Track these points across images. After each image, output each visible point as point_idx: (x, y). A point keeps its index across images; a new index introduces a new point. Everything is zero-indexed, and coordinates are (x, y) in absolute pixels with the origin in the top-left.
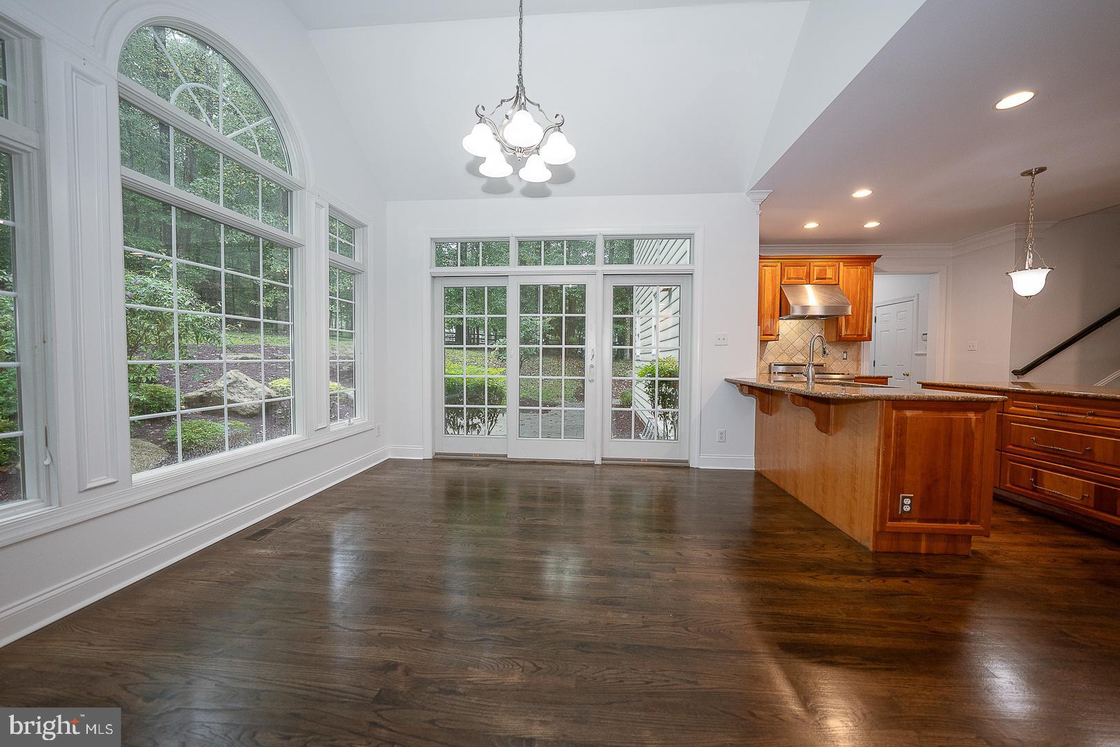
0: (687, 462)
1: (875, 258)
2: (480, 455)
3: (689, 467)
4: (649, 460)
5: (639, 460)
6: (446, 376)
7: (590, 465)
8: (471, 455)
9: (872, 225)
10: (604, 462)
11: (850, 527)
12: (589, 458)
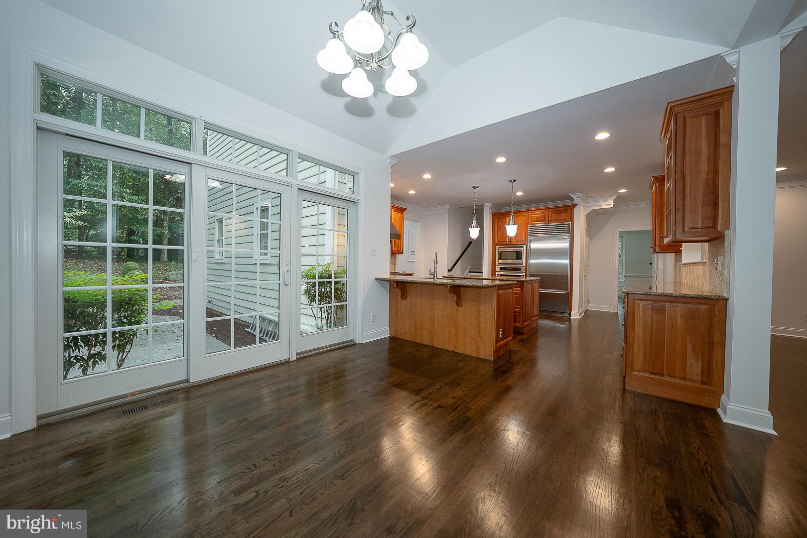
0: (352, 340)
1: (404, 210)
2: (141, 392)
3: (355, 344)
4: (330, 346)
5: (322, 348)
6: (66, 289)
7: (287, 362)
8: (125, 396)
9: (412, 192)
10: (300, 356)
11: (477, 352)
12: (283, 357)
